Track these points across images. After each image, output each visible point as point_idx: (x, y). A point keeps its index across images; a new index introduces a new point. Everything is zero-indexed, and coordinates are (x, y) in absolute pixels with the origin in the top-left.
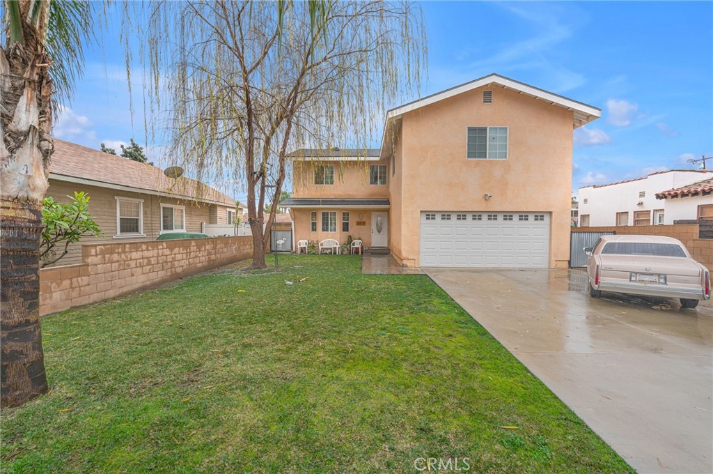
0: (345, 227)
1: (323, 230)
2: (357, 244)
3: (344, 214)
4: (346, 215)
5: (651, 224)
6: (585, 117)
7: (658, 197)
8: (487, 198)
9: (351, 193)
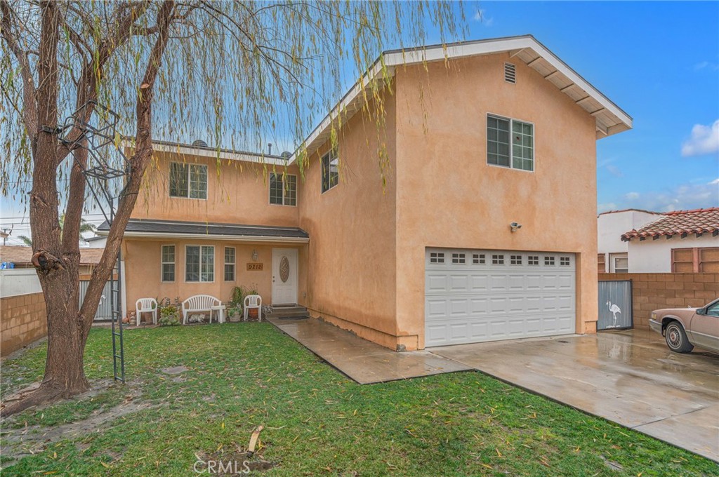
0: (229, 274)
1: (188, 279)
2: (253, 301)
3: (227, 250)
4: (229, 252)
5: (607, 271)
6: (605, 129)
7: (624, 238)
8: (514, 228)
9: (238, 215)
